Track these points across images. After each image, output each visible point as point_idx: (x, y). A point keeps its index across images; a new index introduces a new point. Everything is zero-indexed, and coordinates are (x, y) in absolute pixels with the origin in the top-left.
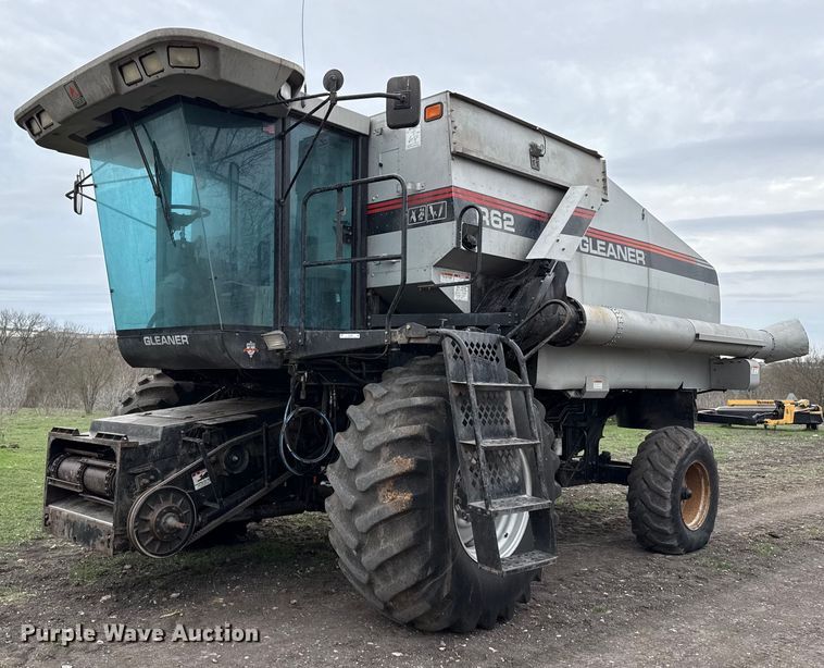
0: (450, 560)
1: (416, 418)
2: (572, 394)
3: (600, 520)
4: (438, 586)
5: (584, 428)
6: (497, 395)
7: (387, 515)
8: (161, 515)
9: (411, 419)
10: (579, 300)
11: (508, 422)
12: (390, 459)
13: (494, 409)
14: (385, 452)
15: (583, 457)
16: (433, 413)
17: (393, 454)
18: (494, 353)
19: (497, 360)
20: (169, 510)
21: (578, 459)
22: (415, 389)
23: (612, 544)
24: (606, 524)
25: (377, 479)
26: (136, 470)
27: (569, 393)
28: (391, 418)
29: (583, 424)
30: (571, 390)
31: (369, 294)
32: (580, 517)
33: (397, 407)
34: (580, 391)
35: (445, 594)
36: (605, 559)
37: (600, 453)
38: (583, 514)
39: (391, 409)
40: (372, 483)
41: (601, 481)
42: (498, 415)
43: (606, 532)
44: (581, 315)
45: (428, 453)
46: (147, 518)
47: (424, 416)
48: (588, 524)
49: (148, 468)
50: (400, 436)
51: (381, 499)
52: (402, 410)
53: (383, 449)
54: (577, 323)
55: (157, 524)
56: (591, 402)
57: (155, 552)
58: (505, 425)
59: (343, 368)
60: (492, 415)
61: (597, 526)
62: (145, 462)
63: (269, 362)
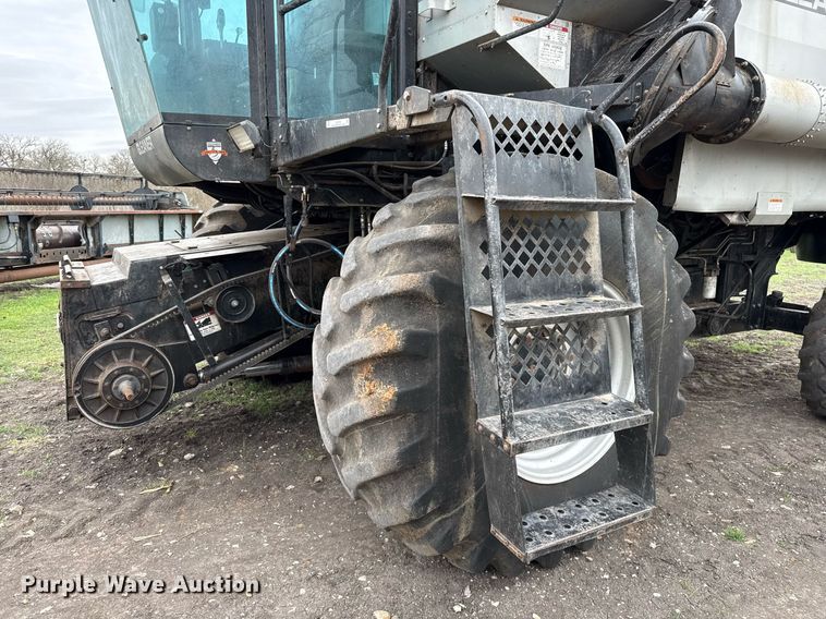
0: (471, 488)
1: (421, 260)
2: (733, 219)
3: (760, 366)
4: (449, 525)
5: (750, 263)
6: (568, 220)
7: (360, 417)
8: (112, 378)
9: (412, 263)
10: (758, 64)
11: (586, 268)
12: (371, 327)
13: (558, 246)
14: (368, 315)
15: (746, 298)
16: (449, 252)
17: (376, 321)
18: (571, 143)
19: (578, 155)
20: (124, 371)
21: (739, 299)
22: (430, 211)
23: (771, 404)
24: (767, 373)
25: (350, 360)
26: (93, 317)
27: (729, 217)
28: (384, 259)
29: (751, 258)
30: (732, 213)
31: (419, 70)
32: (737, 361)
33: (394, 241)
34: (746, 214)
35: (462, 536)
36: (758, 429)
37: (769, 293)
38: (740, 356)
39: (384, 244)
40: (342, 364)
41: (766, 326)
42: (566, 257)
43: (766, 384)
44: (757, 87)
45: (432, 321)
46: (95, 380)
47: (434, 257)
48: (743, 372)
49: (112, 314)
50: (388, 290)
51: (356, 390)
52: (400, 246)
53: (364, 311)
54: (750, 101)
55: (107, 389)
56: (763, 230)
57: (115, 421)
58: (580, 275)
59: (368, 181)
60: (552, 257)
61: (754, 375)
62: (106, 306)
63: (246, 171)
